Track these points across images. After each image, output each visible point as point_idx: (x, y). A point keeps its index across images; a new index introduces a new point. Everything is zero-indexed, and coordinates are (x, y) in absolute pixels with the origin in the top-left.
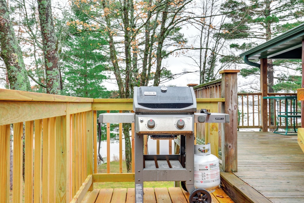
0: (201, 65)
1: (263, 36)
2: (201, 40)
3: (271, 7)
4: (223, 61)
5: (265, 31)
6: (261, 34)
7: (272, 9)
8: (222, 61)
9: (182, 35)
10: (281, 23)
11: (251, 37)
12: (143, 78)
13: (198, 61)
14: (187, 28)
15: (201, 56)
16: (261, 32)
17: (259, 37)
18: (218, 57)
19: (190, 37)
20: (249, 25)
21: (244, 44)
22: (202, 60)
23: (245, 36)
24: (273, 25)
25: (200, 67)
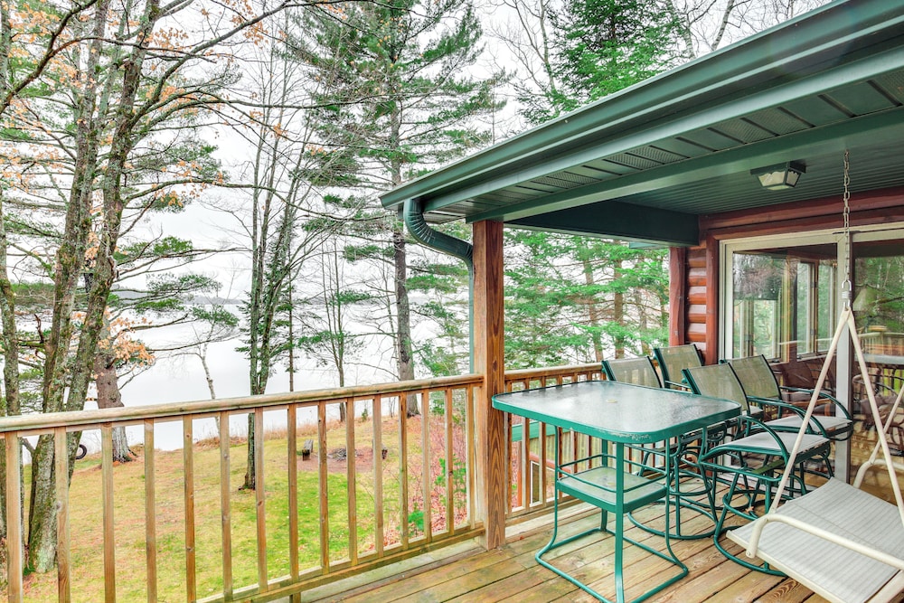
0: (255, 233)
1: (386, 185)
2: (256, 173)
3: (400, 131)
4: (310, 228)
5: (389, 176)
6: (383, 181)
7: (401, 137)
8: (306, 228)
9: (217, 162)
10: (418, 167)
11: (365, 187)
12: (66, 259)
13: (249, 221)
14: (215, 135)
15: (255, 211)
16: (384, 176)
17: (379, 186)
18: (300, 218)
19: (231, 164)
20: (361, 160)
21: (351, 198)
22: (258, 222)
23: (353, 182)
24: (404, 169)
25: (254, 238)
